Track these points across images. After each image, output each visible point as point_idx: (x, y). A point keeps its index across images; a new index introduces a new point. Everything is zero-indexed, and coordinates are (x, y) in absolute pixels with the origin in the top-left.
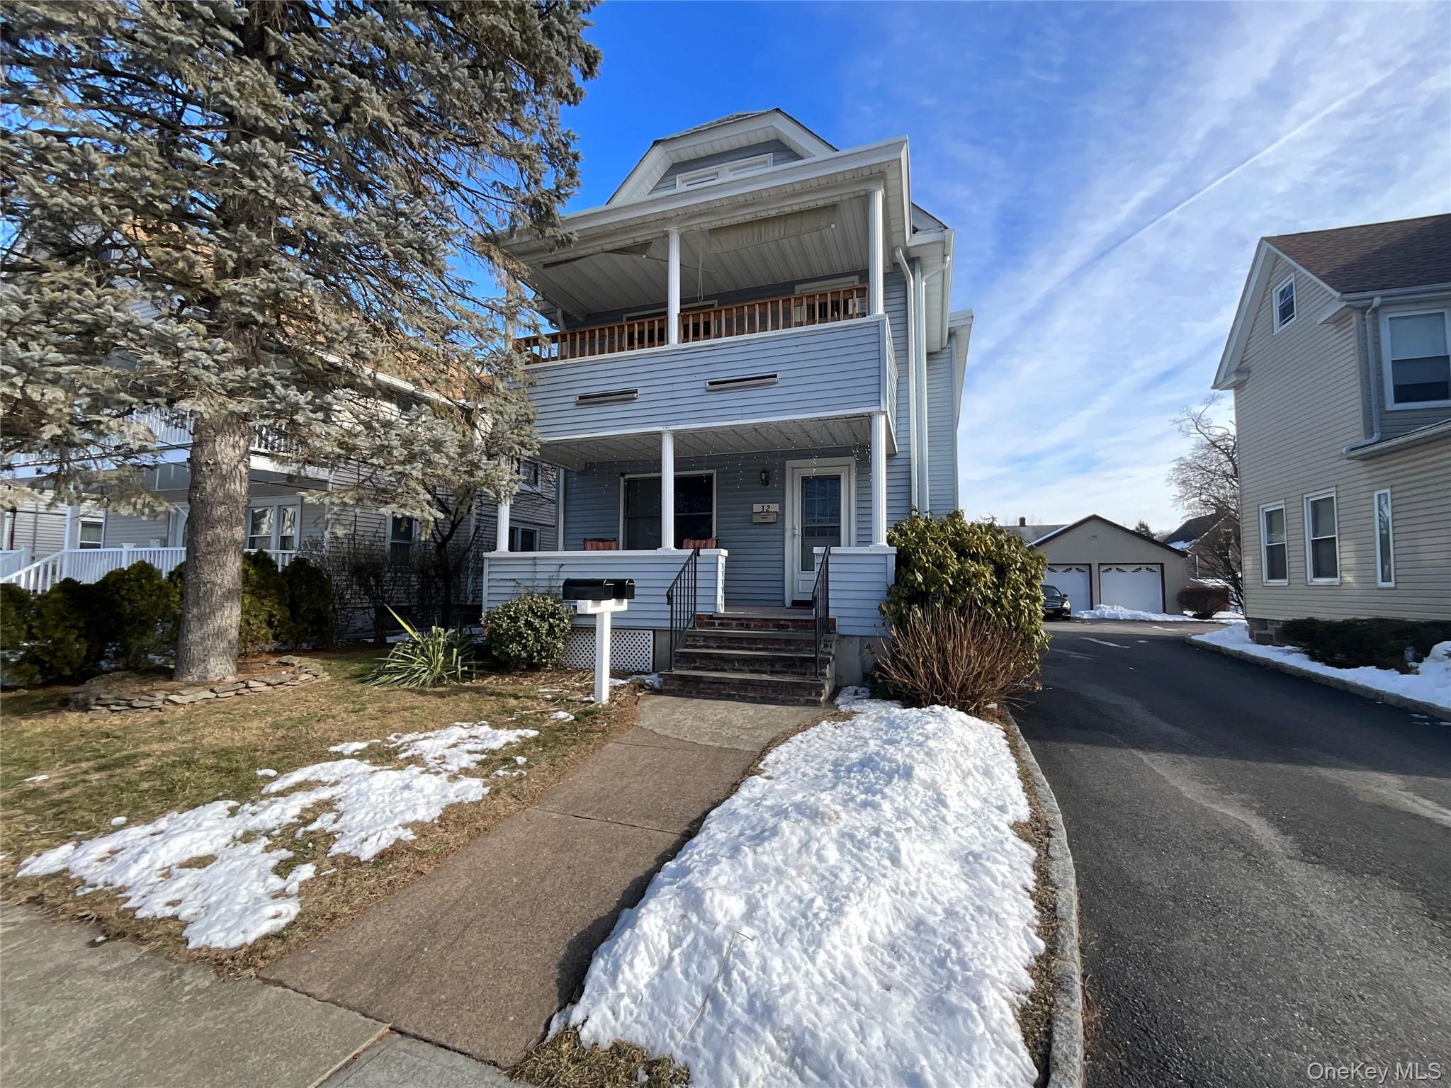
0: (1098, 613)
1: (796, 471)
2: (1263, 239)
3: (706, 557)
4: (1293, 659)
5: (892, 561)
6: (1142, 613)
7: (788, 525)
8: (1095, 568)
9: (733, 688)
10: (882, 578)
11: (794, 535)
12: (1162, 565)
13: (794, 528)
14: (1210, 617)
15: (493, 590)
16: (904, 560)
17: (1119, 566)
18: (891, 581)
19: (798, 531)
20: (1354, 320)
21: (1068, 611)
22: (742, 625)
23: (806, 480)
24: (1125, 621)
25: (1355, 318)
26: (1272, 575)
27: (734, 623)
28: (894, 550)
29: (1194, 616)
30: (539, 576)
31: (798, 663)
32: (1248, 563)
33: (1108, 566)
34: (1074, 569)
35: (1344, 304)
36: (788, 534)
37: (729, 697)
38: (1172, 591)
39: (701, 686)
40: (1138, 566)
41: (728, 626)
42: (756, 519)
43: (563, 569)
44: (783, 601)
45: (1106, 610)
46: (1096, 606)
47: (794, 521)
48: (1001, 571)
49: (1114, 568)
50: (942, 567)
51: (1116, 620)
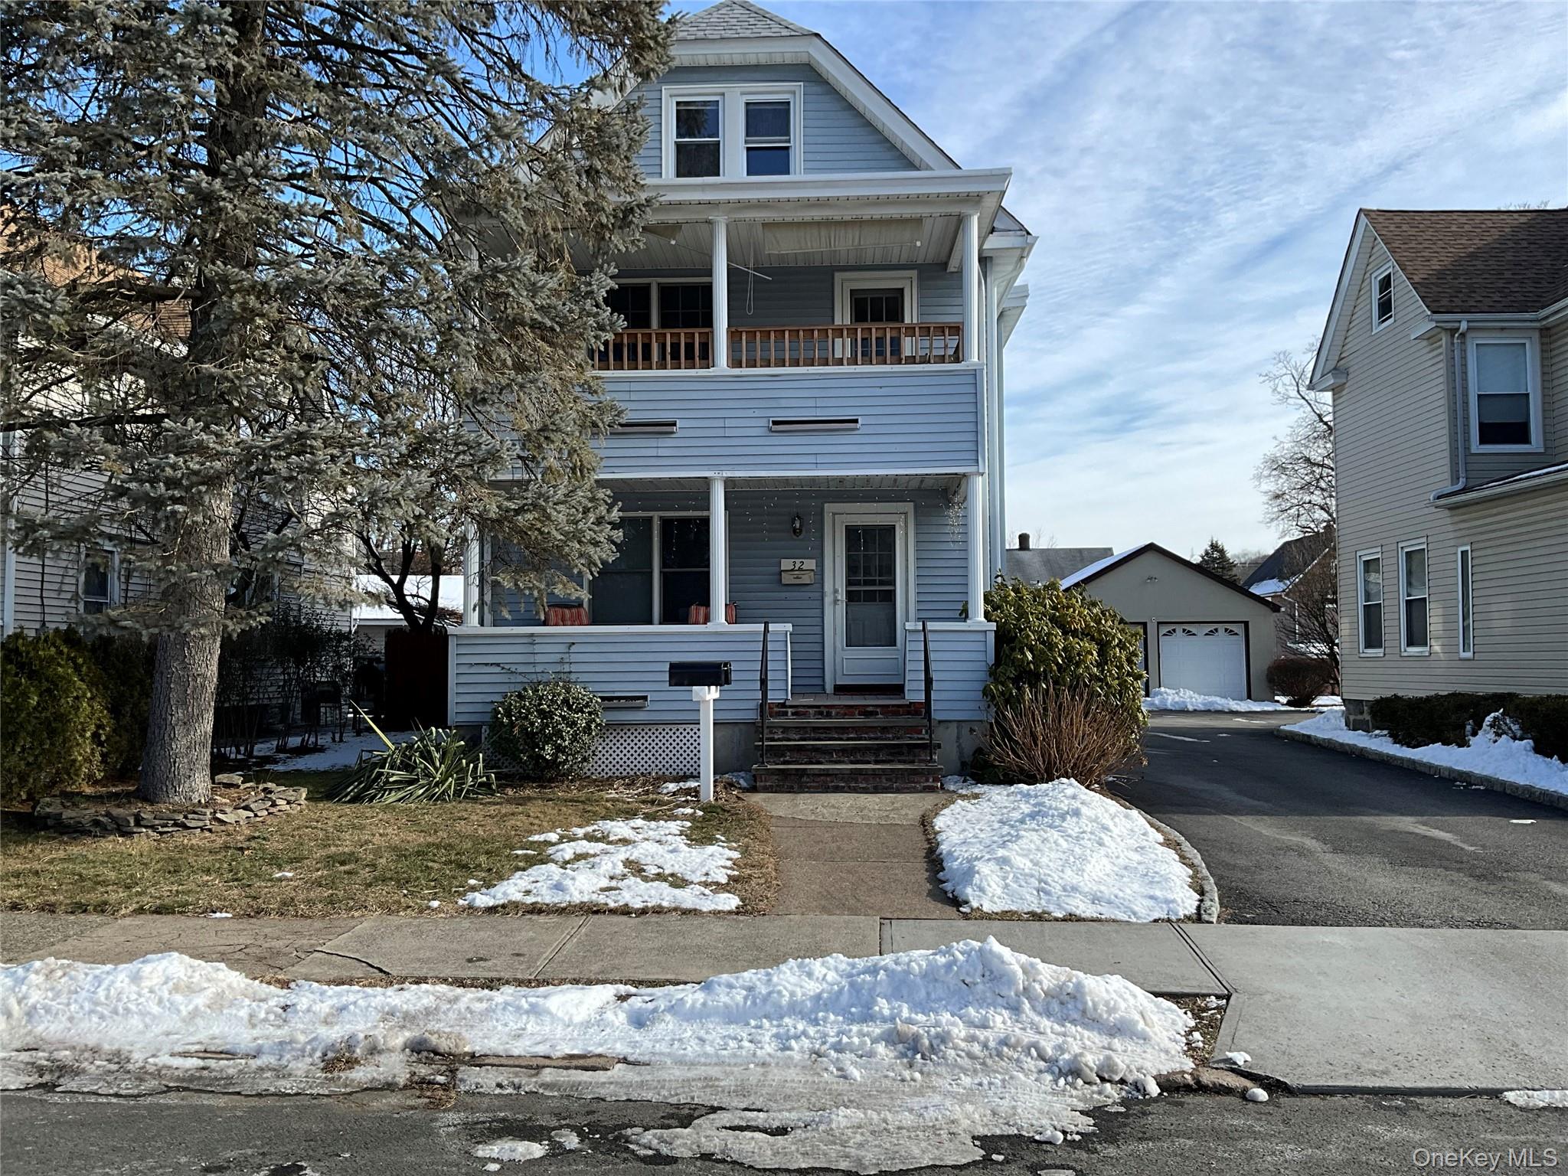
0: (1157, 700)
1: (838, 519)
2: (1361, 209)
3: (776, 633)
4: (1380, 743)
5: (991, 637)
6: (1218, 699)
7: (828, 587)
8: (1152, 629)
9: (842, 780)
10: (980, 657)
11: (836, 601)
12: (1246, 624)
13: (836, 591)
14: (1309, 704)
15: (463, 679)
16: (1006, 638)
17: (1187, 626)
18: (991, 660)
19: (842, 596)
20: (1444, 342)
22: (821, 713)
23: (852, 533)
24: (1196, 712)
25: (1444, 339)
26: (1369, 645)
27: (811, 711)
28: (993, 626)
29: (1289, 704)
30: (539, 658)
31: (905, 751)
32: (1345, 628)
33: (1170, 626)
35: (1434, 325)
36: (828, 600)
37: (837, 790)
38: (1260, 665)
39: (805, 779)
40: (1213, 626)
41: (805, 715)
42: (787, 579)
43: (573, 649)
44: (823, 686)
45: (1168, 695)
46: (1153, 690)
47: (835, 581)
48: (1104, 647)
49: (1179, 629)
50: (1051, 646)
51: (1183, 712)
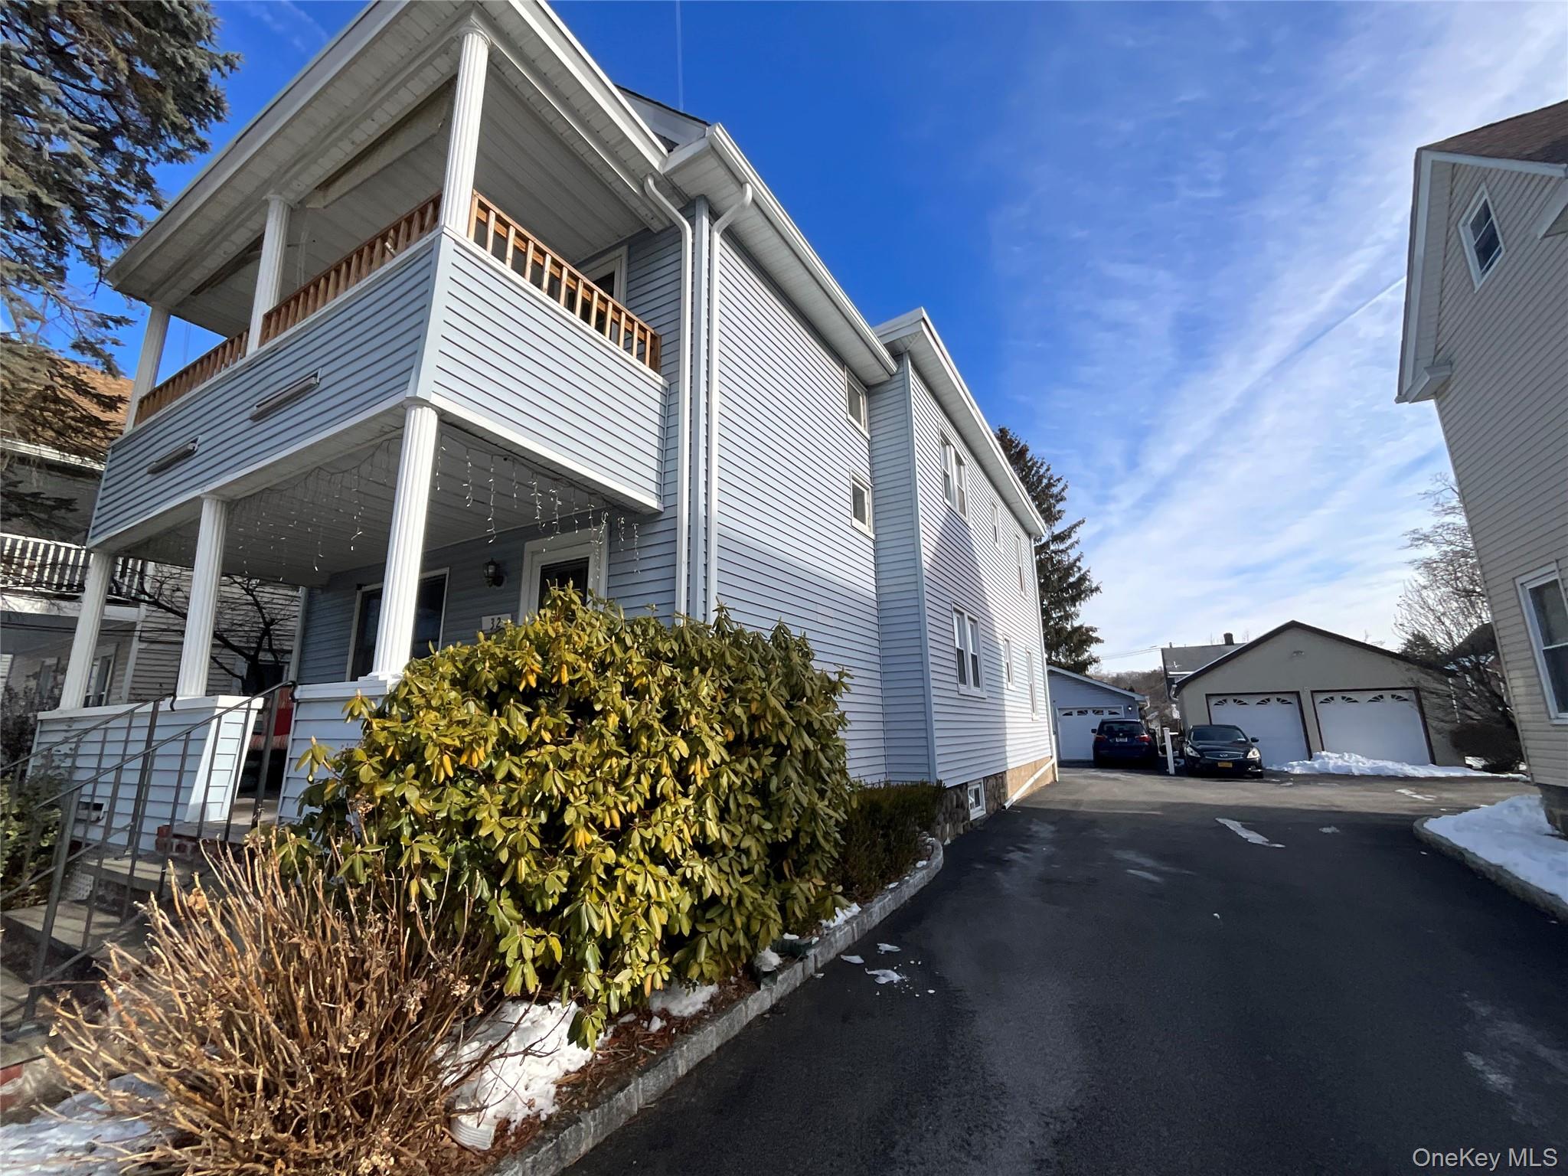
0: (1316, 764)
1: (536, 559)
2: (1420, 150)
8: (1306, 698)
12: (1416, 690)
17: (1347, 694)
21: (1257, 764)
24: (1362, 777)
29: (1484, 768)
32: (1516, 684)
33: (1329, 694)
34: (1230, 700)
40: (1378, 693)
45: (1331, 760)
46: (1316, 754)
49: (1337, 696)
